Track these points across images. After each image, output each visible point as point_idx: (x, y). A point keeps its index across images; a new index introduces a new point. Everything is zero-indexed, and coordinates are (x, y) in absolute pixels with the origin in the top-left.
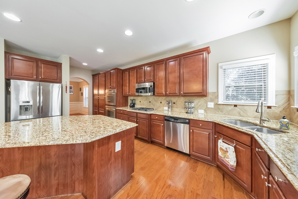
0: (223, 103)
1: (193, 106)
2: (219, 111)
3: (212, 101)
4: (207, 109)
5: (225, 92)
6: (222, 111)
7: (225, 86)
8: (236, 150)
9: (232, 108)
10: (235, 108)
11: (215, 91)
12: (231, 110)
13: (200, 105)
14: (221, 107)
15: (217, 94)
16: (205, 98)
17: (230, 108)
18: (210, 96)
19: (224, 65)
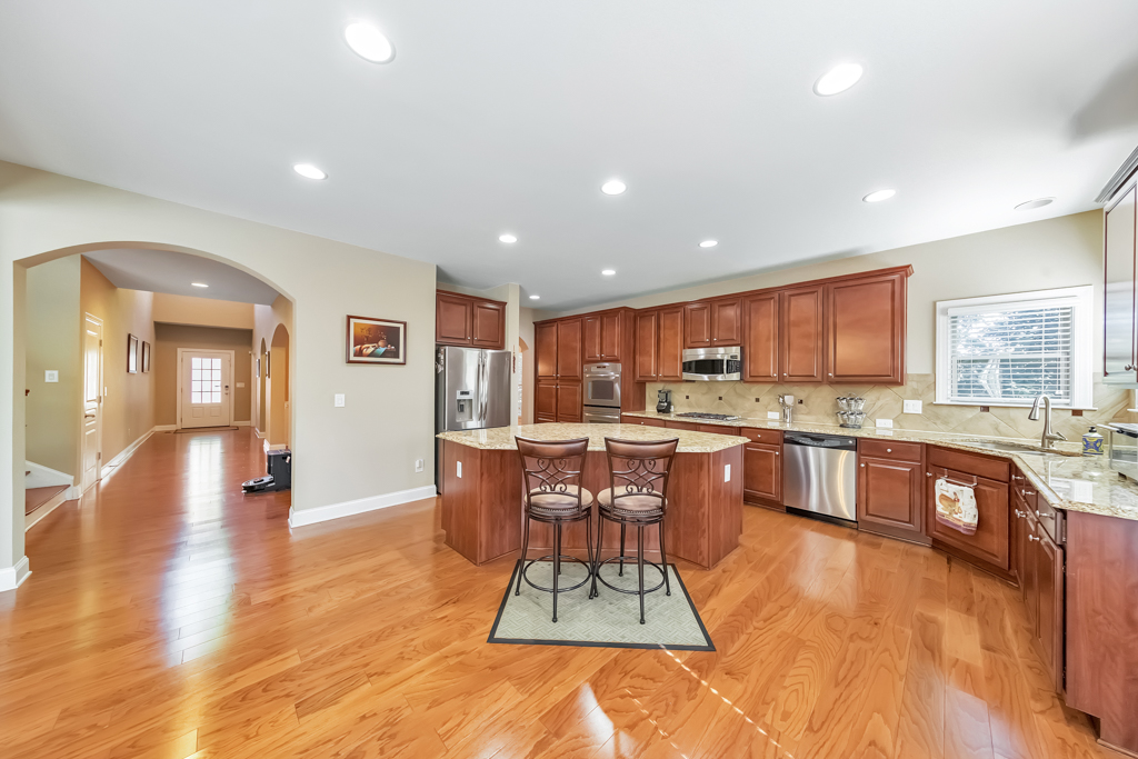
0: (949, 402)
1: (861, 408)
2: (938, 422)
3: (916, 396)
4: (901, 418)
5: (955, 374)
6: (946, 423)
7: (955, 359)
8: (978, 494)
9: (974, 414)
10: (985, 413)
11: (927, 370)
12: (971, 419)
13: (881, 407)
14: (944, 411)
15: (931, 379)
16: (896, 389)
17: (970, 414)
18: (910, 385)
19: (954, 307)
